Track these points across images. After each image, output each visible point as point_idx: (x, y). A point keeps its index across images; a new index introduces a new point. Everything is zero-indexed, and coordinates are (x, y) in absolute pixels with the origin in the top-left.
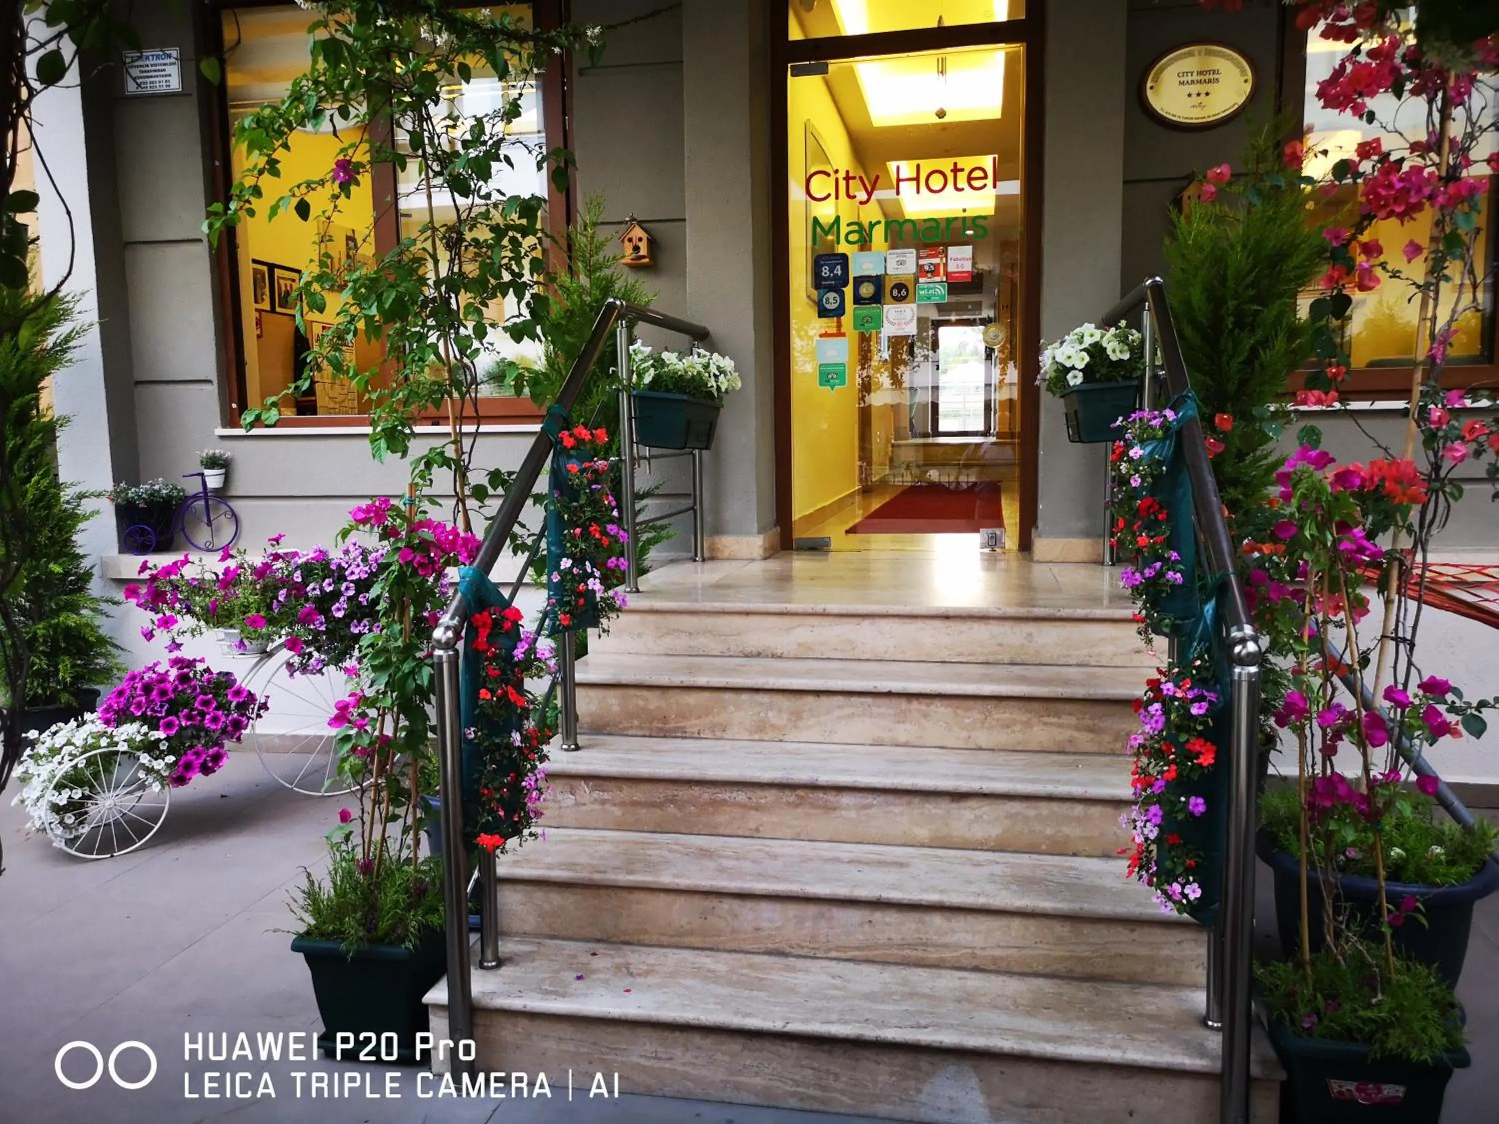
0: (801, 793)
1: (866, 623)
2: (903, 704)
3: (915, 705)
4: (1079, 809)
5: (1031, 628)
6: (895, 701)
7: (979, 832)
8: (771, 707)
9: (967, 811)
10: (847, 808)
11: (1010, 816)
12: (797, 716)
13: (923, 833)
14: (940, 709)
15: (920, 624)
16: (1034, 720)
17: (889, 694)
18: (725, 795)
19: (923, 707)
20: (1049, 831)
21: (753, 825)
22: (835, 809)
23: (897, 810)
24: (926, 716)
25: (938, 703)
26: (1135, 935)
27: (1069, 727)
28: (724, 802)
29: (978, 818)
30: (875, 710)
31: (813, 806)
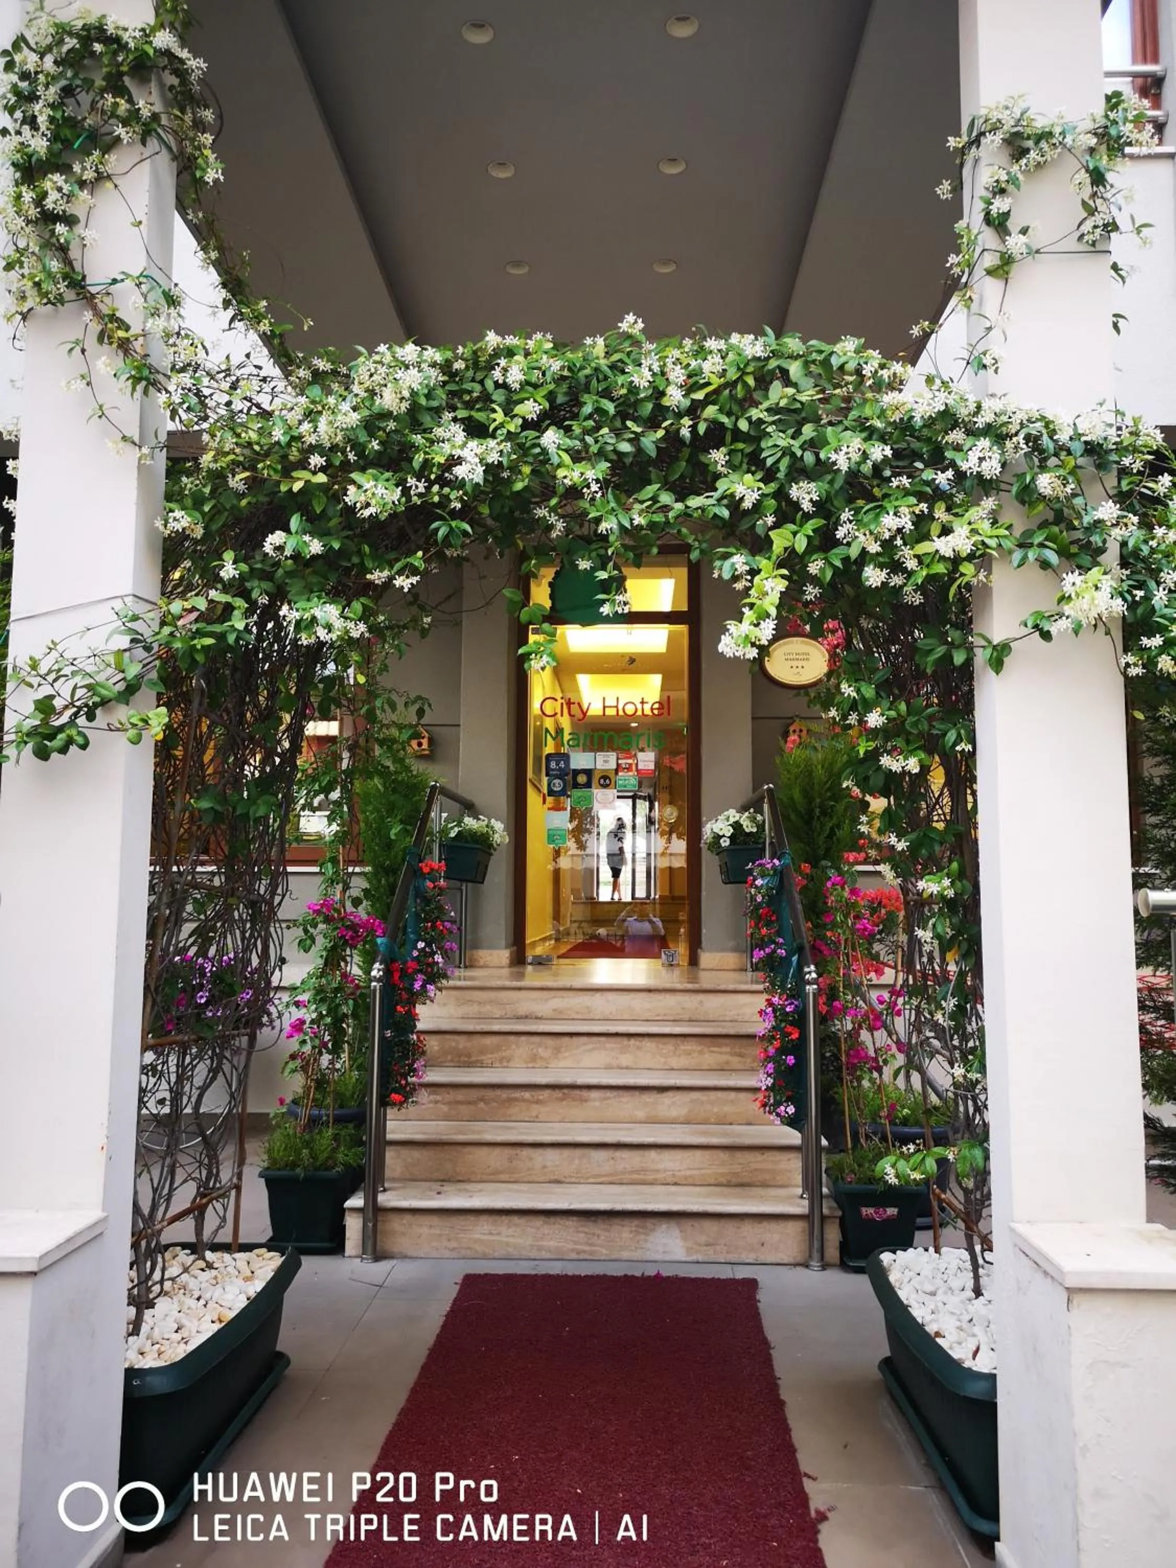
0: (565, 1091)
1: (598, 995)
2: (625, 1041)
3: (632, 1041)
4: (733, 1095)
5: (701, 997)
6: (618, 1039)
7: (674, 1113)
8: (540, 1045)
9: (667, 1098)
10: (594, 1100)
11: (692, 1101)
12: (557, 1050)
13: (641, 1114)
14: (648, 1044)
15: (632, 995)
16: (706, 1050)
17: (617, 1035)
18: (517, 1094)
19: (638, 1043)
20: (716, 1110)
21: (534, 1114)
22: (586, 1101)
23: (624, 1100)
24: (639, 1048)
25: (646, 1039)
26: (765, 1156)
27: (726, 1053)
28: (516, 1099)
29: (674, 1103)
30: (608, 1045)
31: (574, 1099)
